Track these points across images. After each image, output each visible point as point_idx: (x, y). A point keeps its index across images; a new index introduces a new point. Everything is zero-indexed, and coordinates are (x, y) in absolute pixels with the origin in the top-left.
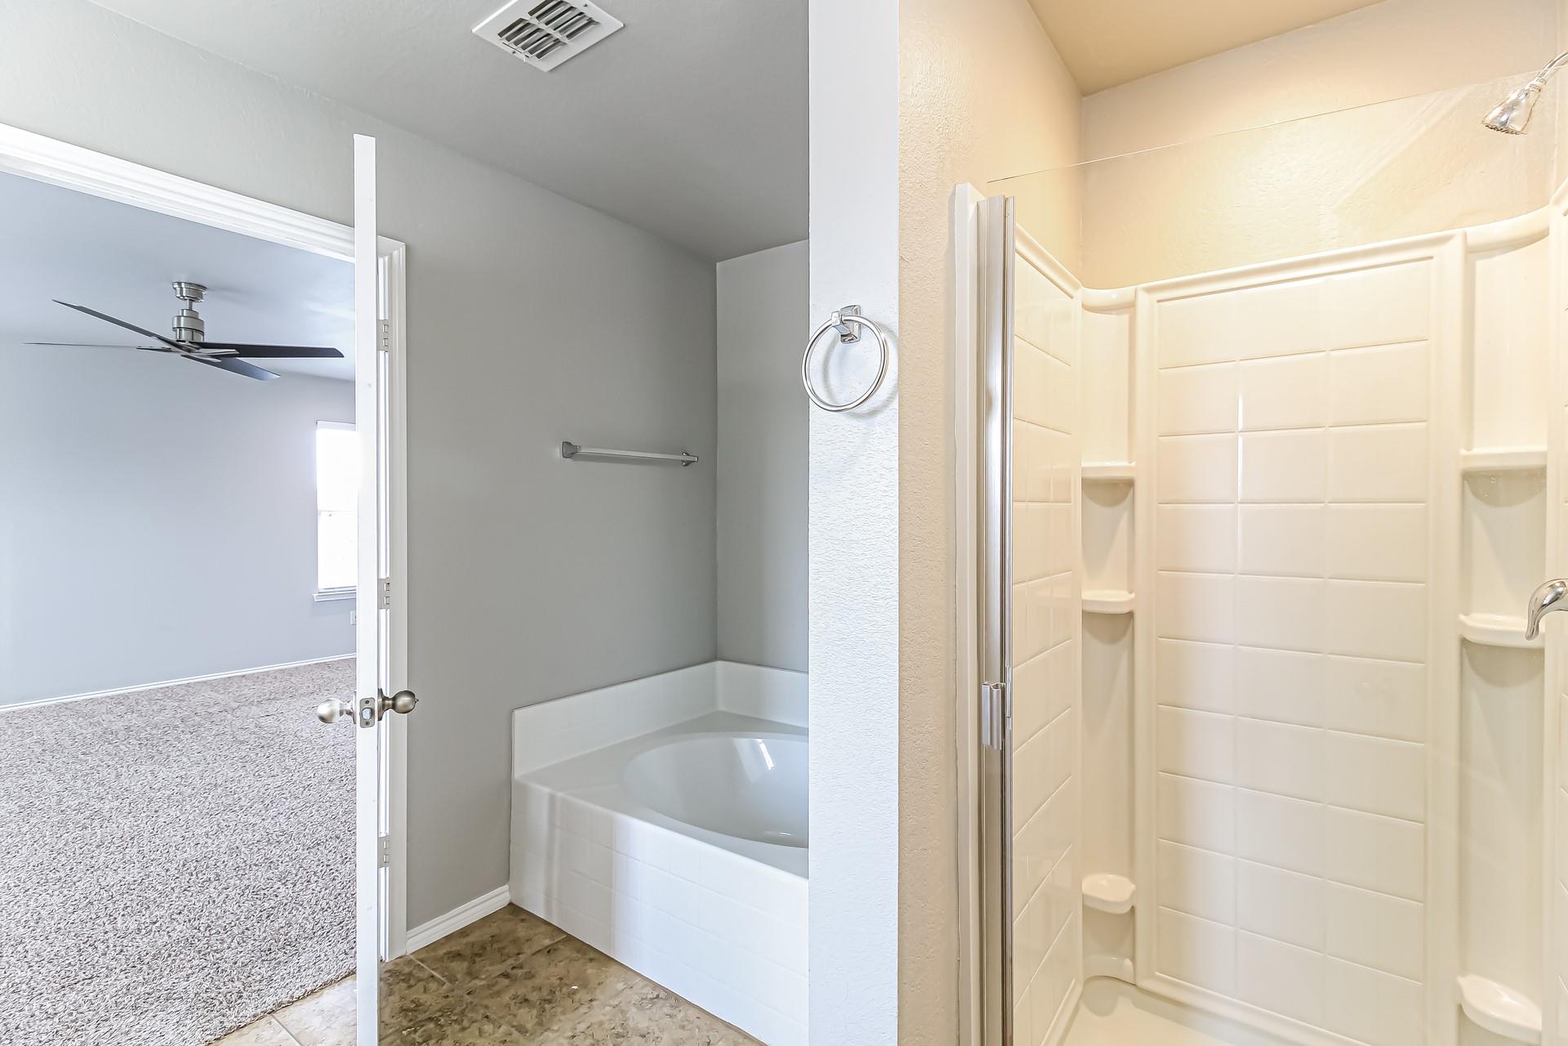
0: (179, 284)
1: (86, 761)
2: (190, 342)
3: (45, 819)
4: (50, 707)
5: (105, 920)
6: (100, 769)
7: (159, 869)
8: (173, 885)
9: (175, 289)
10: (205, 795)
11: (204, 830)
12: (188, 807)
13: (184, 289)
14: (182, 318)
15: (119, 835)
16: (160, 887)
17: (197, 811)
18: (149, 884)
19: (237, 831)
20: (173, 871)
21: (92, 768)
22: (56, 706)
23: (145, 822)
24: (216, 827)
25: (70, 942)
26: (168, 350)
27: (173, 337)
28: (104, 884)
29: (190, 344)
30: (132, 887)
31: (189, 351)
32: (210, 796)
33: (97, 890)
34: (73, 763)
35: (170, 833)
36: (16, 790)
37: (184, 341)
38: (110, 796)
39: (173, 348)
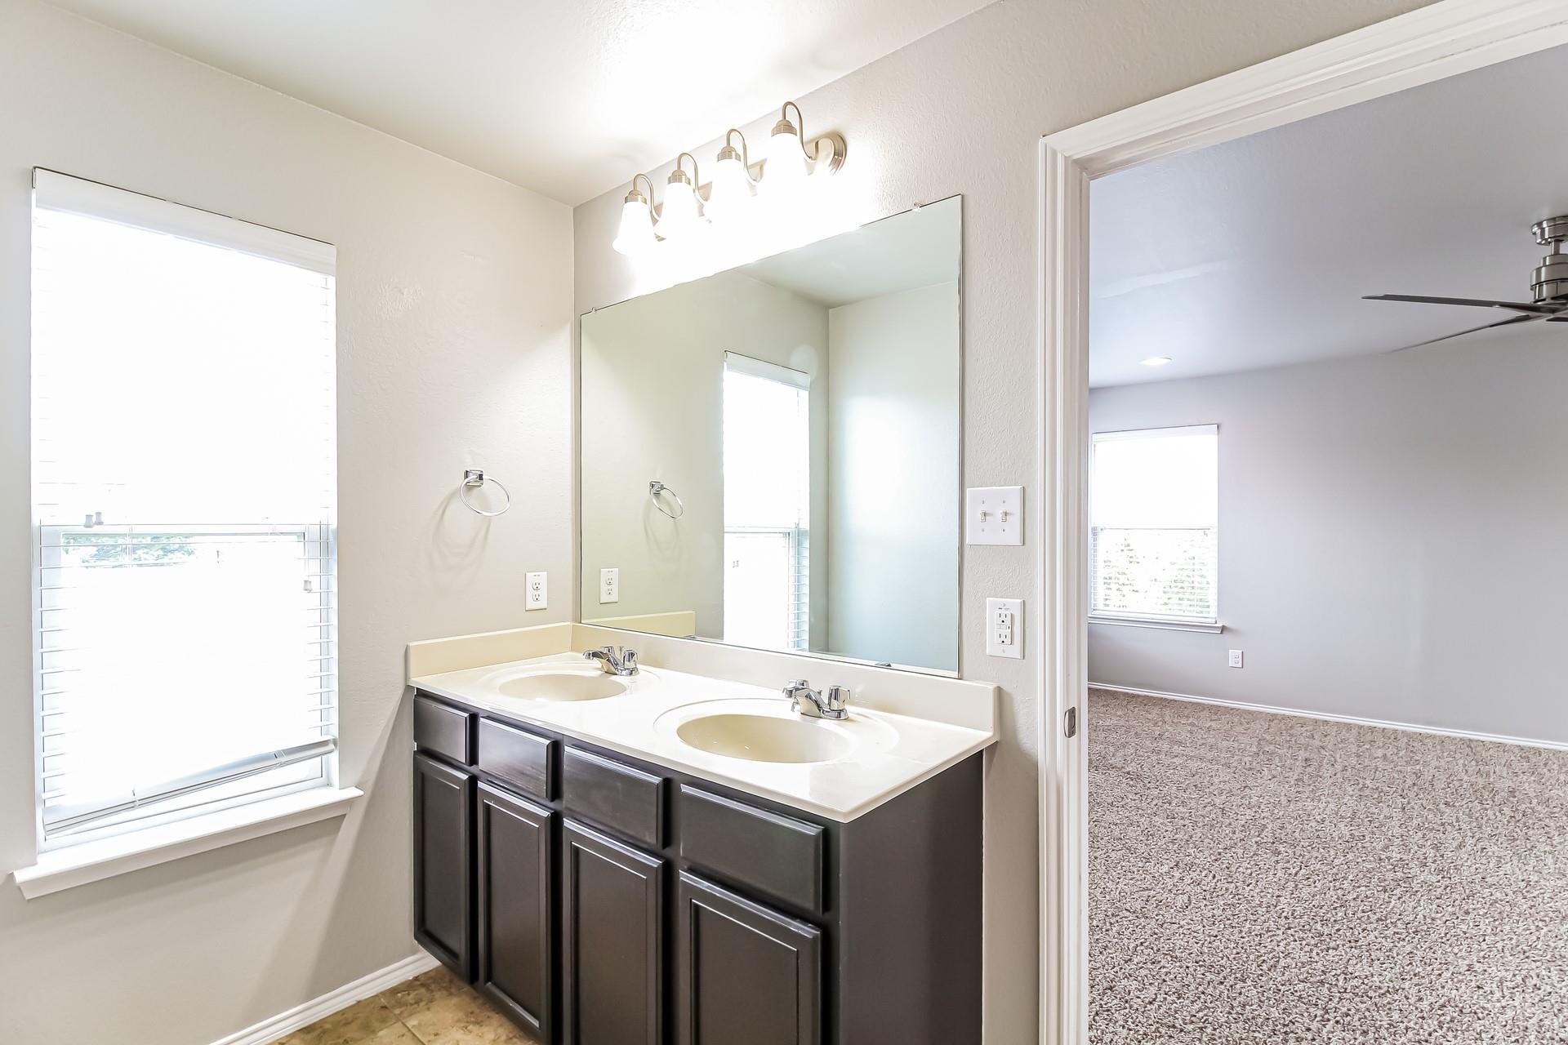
0: (1540, 224)
1: (1442, 814)
2: (1553, 298)
3: (1360, 860)
4: (1455, 739)
5: (1320, 1013)
6: (1449, 828)
7: (1414, 991)
8: (1411, 1025)
9: (1535, 234)
10: (1541, 924)
11: (1503, 973)
12: (1507, 928)
13: (1547, 230)
14: (1543, 269)
15: (1407, 919)
16: (1396, 1016)
17: (1513, 942)
18: (1389, 1003)
19: (1545, 1004)
20: (1425, 1005)
21: (1443, 824)
22: (1461, 739)
23: (1444, 919)
24: (1519, 979)
25: (1274, 1012)
26: (1526, 318)
27: (1528, 298)
28: (1350, 969)
29: (1553, 301)
30: (1371, 994)
31: (1553, 311)
32: (1545, 929)
33: (1339, 972)
34: (1429, 809)
35: (1460, 951)
36: (1361, 817)
37: (1544, 300)
38: (1434, 866)
39: (1531, 314)
